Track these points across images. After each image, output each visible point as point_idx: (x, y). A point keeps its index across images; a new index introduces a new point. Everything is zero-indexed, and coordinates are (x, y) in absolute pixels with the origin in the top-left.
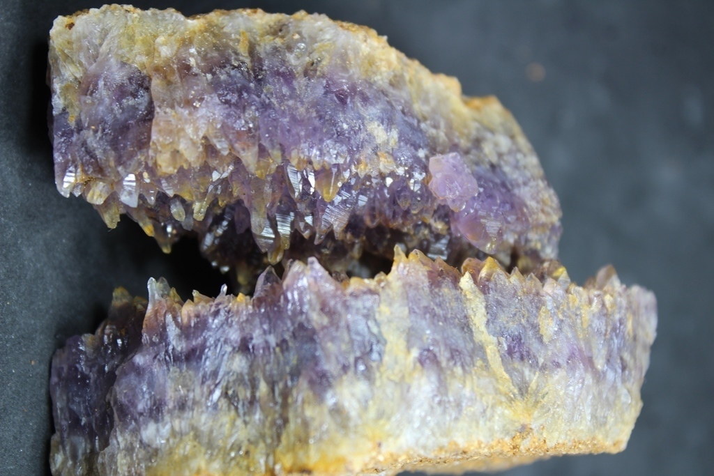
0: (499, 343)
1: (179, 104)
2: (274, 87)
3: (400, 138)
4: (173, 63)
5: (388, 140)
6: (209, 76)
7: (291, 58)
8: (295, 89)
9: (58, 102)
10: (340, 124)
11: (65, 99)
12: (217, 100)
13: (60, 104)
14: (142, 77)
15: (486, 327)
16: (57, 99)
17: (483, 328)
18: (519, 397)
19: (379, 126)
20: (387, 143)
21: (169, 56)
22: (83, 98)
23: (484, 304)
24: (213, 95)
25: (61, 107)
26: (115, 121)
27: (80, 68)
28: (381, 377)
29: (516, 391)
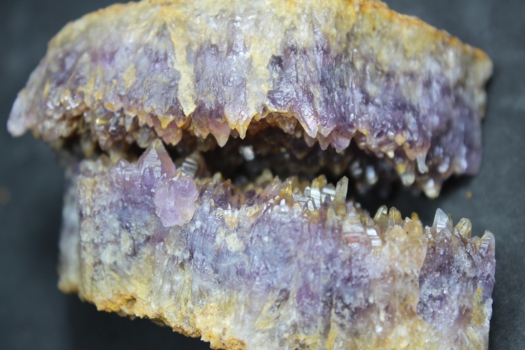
0: (173, 64)
1: (400, 276)
2: (319, 284)
3: (215, 237)
4: (398, 318)
5: (226, 236)
6: (371, 300)
7: (295, 316)
8: (302, 277)
9: (488, 310)
10: (271, 240)
11: (482, 311)
12: (370, 272)
13: (487, 307)
14: (423, 313)
15: (181, 76)
16: (488, 313)
17: (183, 76)
18: (168, 23)
19: (231, 248)
20: (227, 234)
21: (399, 326)
22: (470, 307)
23: (179, 92)
24: (373, 277)
25: (486, 305)
26: (449, 278)
27: (469, 335)
28: (277, 44)
29: (169, 28)
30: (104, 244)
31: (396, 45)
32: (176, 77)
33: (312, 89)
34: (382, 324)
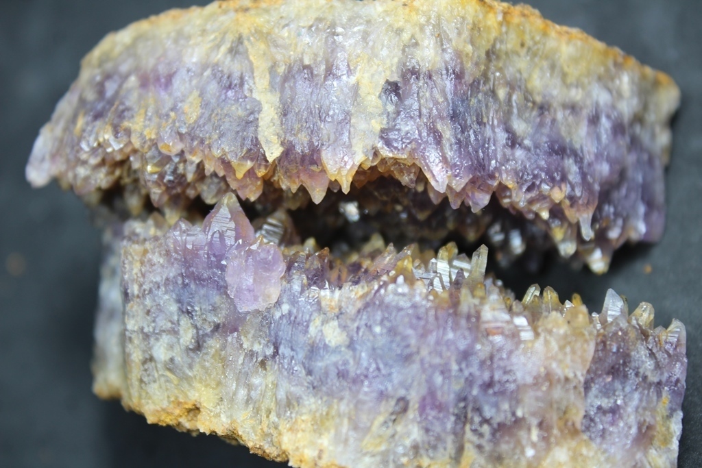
0: (251, 91)
1: (559, 380)
2: (448, 391)
3: (308, 326)
4: (556, 437)
5: (322, 324)
6: (519, 413)
7: (415, 434)
8: (426, 381)
9: (676, 427)
10: (385, 331)
11: (668, 429)
12: (519, 375)
13: (675, 423)
14: (589, 431)
15: (262, 108)
16: (676, 430)
17: (266, 107)
18: (244, 36)
19: (330, 341)
20: (324, 322)
21: (557, 448)
22: (652, 422)
23: (260, 129)
24: (523, 382)
25: (673, 420)
26: (624, 383)
27: (651, 460)
28: (392, 65)
29: (246, 43)
30: (157, 335)
31: (553, 67)
32: (255, 109)
33: (439, 126)
34: (534, 445)
